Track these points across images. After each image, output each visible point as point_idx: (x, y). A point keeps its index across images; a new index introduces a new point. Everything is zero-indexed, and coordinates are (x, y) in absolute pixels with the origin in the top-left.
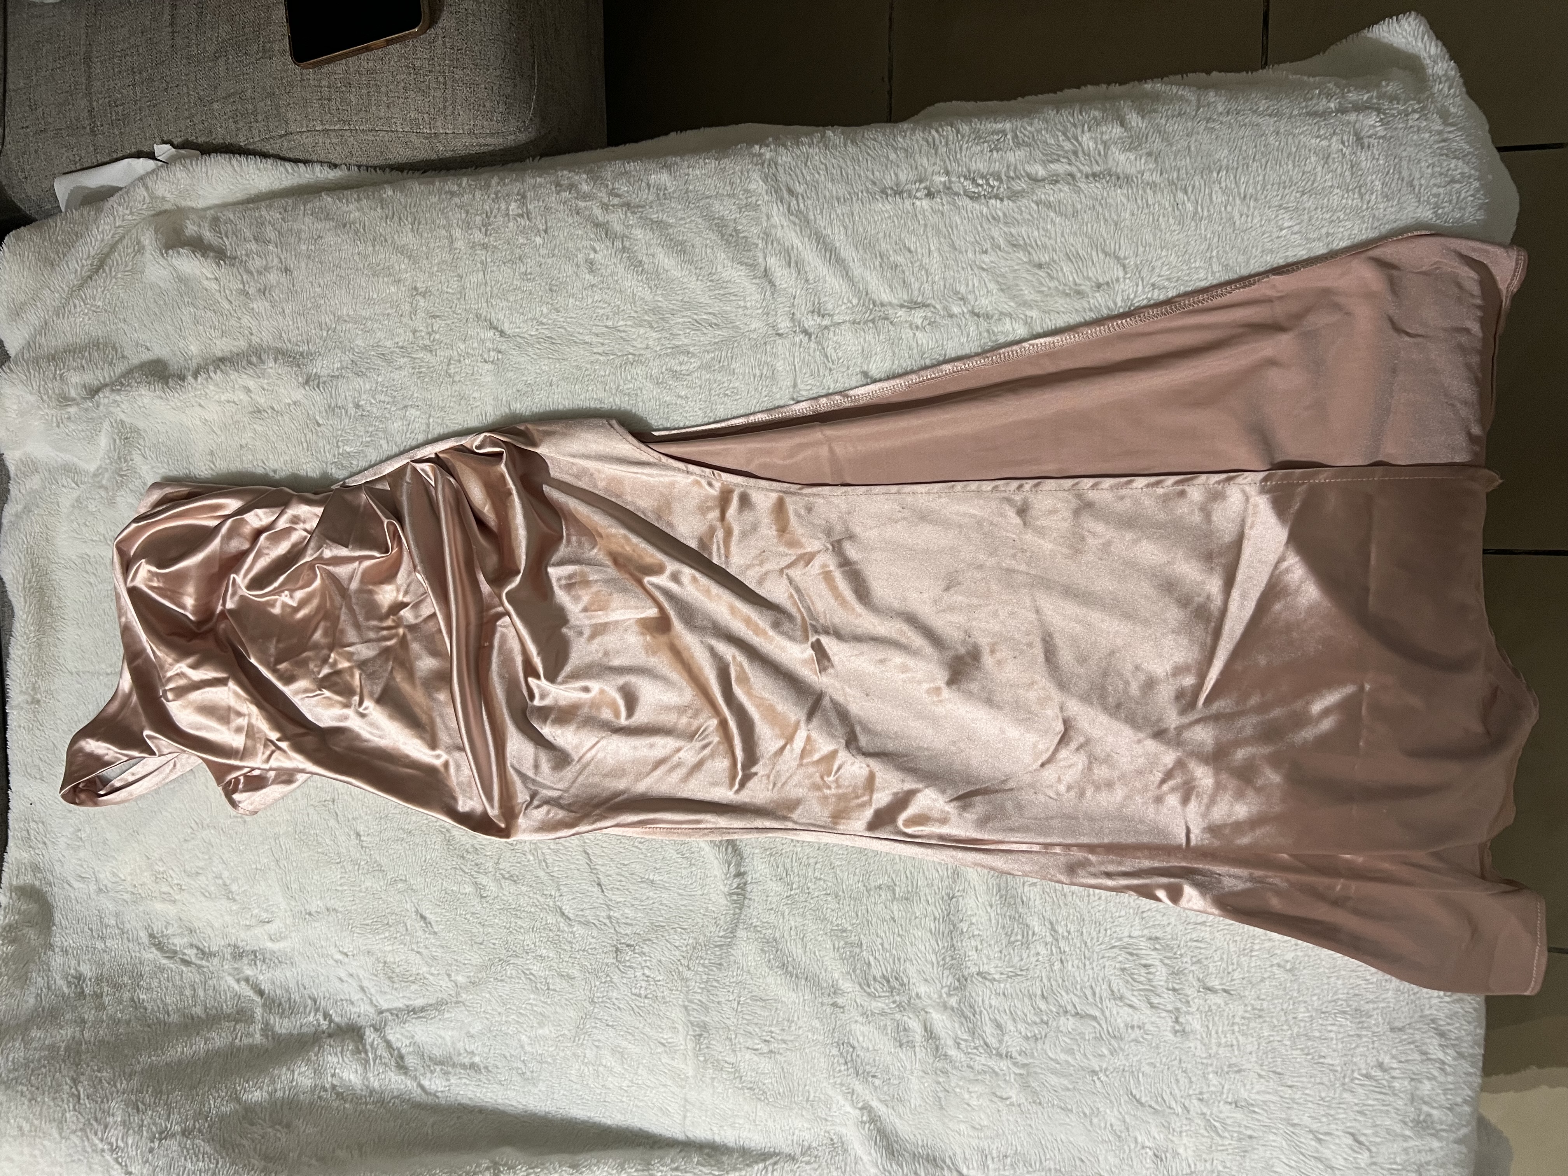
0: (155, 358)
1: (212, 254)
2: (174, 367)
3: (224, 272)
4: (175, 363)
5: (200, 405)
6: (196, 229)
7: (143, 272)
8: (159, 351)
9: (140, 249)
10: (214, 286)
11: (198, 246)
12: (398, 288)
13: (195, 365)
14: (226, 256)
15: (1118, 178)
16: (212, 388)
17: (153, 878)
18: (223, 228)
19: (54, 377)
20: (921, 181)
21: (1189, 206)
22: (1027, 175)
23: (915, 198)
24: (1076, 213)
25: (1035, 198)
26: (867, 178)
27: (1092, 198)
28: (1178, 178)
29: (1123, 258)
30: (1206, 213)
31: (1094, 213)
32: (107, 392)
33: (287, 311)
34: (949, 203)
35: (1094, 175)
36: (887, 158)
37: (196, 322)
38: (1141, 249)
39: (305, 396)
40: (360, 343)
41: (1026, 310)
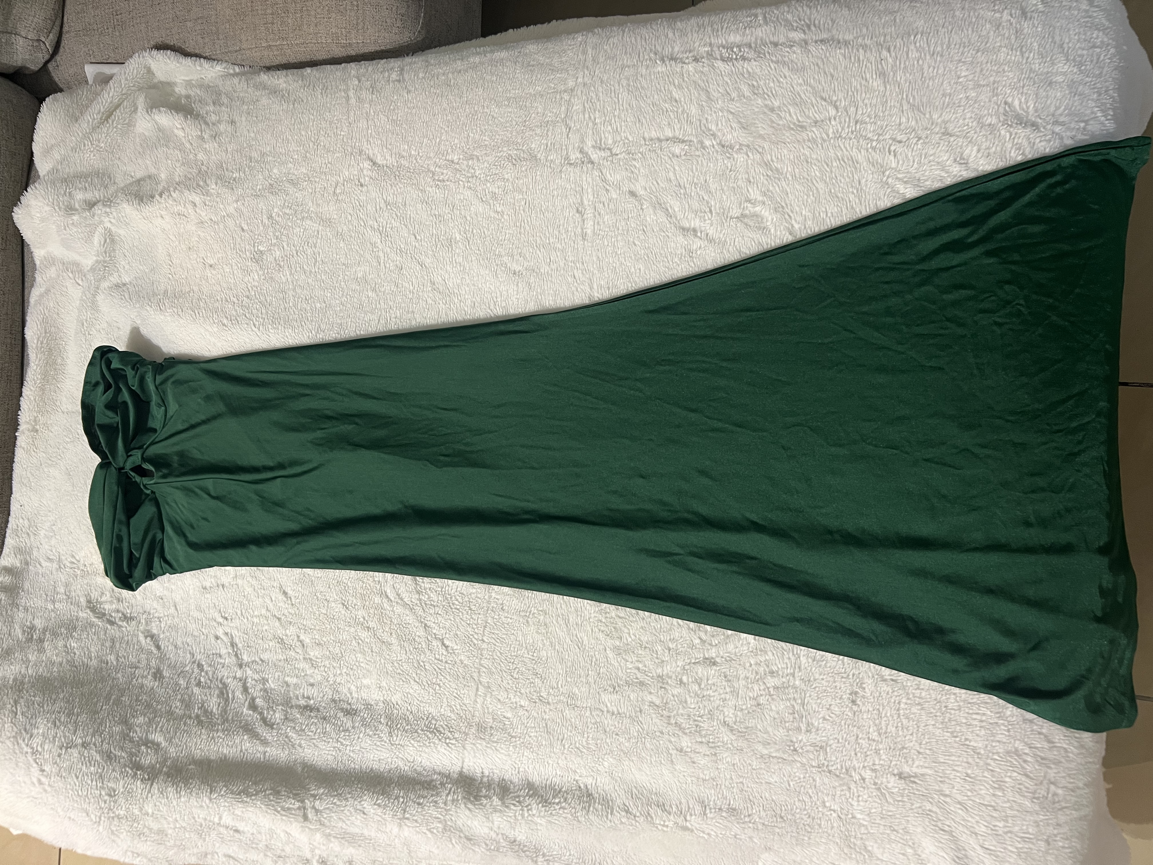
1: (183, 112)
3: (189, 124)
5: (162, 216)
7: (135, 126)
10: (181, 133)
11: (175, 107)
13: (162, 187)
14: (192, 114)
15: (839, 42)
16: (171, 203)
19: (65, 193)
20: (690, 52)
21: (890, 60)
22: (771, 43)
23: (684, 63)
24: (804, 68)
25: (774, 59)
26: (651, 50)
27: (817, 57)
28: (884, 42)
29: (836, 102)
30: (902, 66)
31: (816, 68)
32: (100, 205)
33: (229, 150)
34: (709, 65)
35: (822, 41)
36: (667, 36)
37: (167, 158)
38: (850, 93)
39: (236, 209)
40: (276, 171)
41: (761, 142)
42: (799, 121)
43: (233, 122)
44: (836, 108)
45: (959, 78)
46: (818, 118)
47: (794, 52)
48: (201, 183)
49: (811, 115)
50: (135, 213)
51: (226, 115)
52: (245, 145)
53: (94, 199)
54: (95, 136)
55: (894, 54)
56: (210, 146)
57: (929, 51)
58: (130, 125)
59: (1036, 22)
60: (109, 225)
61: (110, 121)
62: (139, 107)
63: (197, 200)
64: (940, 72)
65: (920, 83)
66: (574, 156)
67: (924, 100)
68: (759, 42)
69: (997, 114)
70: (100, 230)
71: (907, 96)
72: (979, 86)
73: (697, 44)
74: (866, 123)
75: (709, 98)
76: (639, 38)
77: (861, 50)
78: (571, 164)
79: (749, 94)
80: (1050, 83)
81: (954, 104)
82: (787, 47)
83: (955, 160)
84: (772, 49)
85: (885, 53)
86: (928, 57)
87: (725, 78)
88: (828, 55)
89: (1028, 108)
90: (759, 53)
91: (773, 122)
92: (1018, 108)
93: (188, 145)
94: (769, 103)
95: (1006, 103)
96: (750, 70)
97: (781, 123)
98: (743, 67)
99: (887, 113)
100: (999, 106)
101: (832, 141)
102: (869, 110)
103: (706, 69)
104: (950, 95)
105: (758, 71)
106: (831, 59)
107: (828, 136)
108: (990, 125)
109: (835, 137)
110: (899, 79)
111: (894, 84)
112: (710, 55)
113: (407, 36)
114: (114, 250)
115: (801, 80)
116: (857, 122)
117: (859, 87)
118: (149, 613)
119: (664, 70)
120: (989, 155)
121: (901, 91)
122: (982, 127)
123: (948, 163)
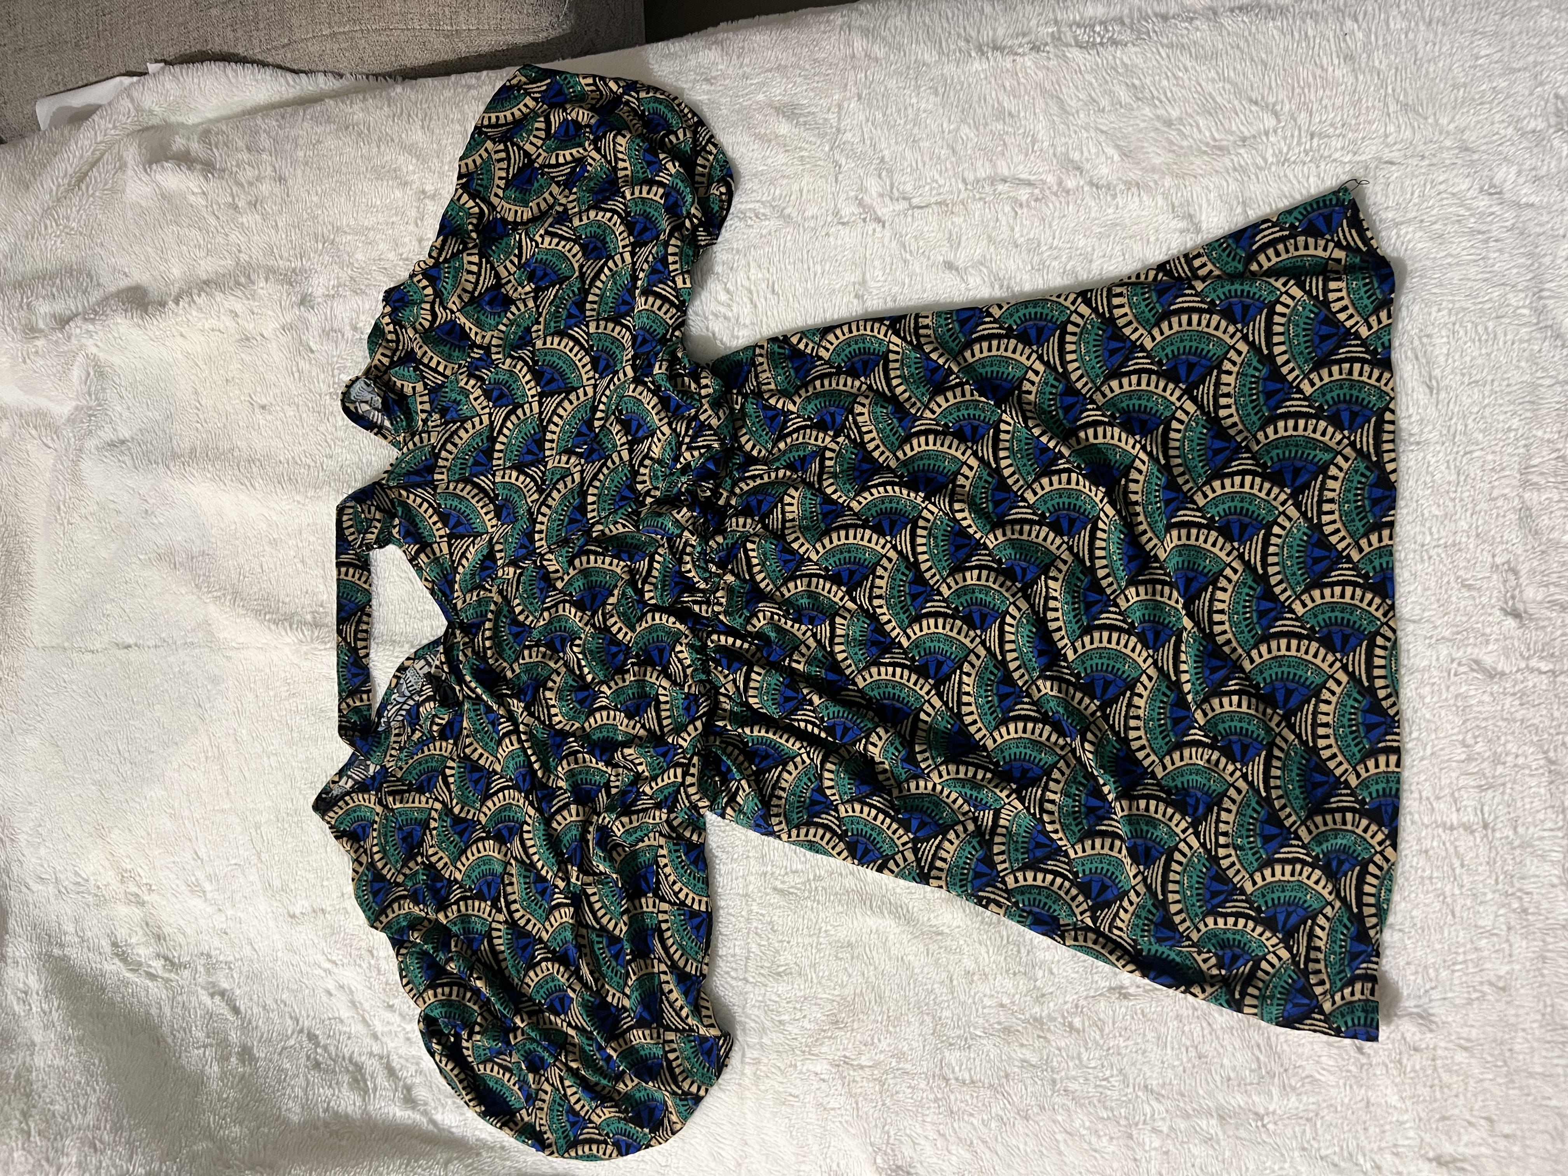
0: (133, 284)
1: (199, 167)
2: (154, 293)
3: (213, 186)
4: (155, 290)
5: (182, 335)
6: (184, 142)
7: (124, 191)
8: (139, 276)
9: (122, 167)
10: (200, 201)
11: (185, 160)
12: (405, 193)
13: (176, 290)
14: (214, 168)
15: (1270, 10)
16: (194, 313)
17: (119, 878)
18: (213, 139)
19: (21, 306)
20: (1024, 35)
21: (1360, 35)
22: (1156, 15)
23: (1016, 54)
24: (1216, 55)
25: (1165, 41)
26: (959, 35)
27: (1236, 34)
28: (1345, 5)
29: (1274, 105)
30: (1380, 42)
31: (1238, 53)
32: (79, 321)
33: (280, 224)
34: (1057, 56)
35: (1241, 9)
36: (982, 12)
37: (180, 242)
38: (1297, 91)
39: (300, 318)
40: (359, 256)
41: (1156, 177)
42: (1215, 140)
43: (281, 179)
44: (1276, 114)
45: (1477, 59)
46: (1247, 134)
47: (1197, 29)
48: (242, 280)
49: (1234, 128)
50: (135, 331)
51: (269, 169)
52: (305, 216)
53: (68, 313)
54: (62, 211)
55: (1364, 25)
56: (250, 219)
57: (1424, 18)
58: (115, 190)
60: (94, 350)
61: (83, 186)
62: (130, 162)
63: (239, 307)
64: (1444, 49)
65: (1414, 68)
66: (848, 210)
67: (1423, 95)
68: (1136, 15)
69: (1545, 116)
70: (80, 359)
71: (1394, 90)
72: (1514, 71)
73: (1034, 22)
74: (1329, 136)
75: (1063, 109)
76: (936, 17)
77: (1309, 21)
78: (843, 224)
79: (1128, 100)
81: (1473, 99)
82: (1183, 21)
83: (1481, 190)
84: (1159, 26)
85: (1349, 23)
86: (1422, 27)
87: (1087, 77)
88: (1254, 29)
90: (1139, 31)
91: (1171, 143)
93: (212, 221)
94: (1163, 112)
95: (1557, 96)
96: (1125, 59)
97: (1185, 143)
98: (1114, 57)
99: (1362, 118)
100: (1547, 102)
101: (1273, 169)
102: (1332, 115)
103: (1053, 63)
104: (1465, 85)
105: (1139, 61)
106: (1260, 37)
107: (1265, 160)
108: (1534, 131)
109: (1278, 162)
110: (1377, 64)
111: (1371, 72)
112: (1057, 39)
113: (545, 19)
114: (103, 389)
115: (1213, 74)
116: (1312, 136)
117: (1311, 79)
118: (209, 956)
119: (985, 66)
120: (1537, 179)
121: (1384, 84)
122: (1522, 135)
123: (1469, 195)
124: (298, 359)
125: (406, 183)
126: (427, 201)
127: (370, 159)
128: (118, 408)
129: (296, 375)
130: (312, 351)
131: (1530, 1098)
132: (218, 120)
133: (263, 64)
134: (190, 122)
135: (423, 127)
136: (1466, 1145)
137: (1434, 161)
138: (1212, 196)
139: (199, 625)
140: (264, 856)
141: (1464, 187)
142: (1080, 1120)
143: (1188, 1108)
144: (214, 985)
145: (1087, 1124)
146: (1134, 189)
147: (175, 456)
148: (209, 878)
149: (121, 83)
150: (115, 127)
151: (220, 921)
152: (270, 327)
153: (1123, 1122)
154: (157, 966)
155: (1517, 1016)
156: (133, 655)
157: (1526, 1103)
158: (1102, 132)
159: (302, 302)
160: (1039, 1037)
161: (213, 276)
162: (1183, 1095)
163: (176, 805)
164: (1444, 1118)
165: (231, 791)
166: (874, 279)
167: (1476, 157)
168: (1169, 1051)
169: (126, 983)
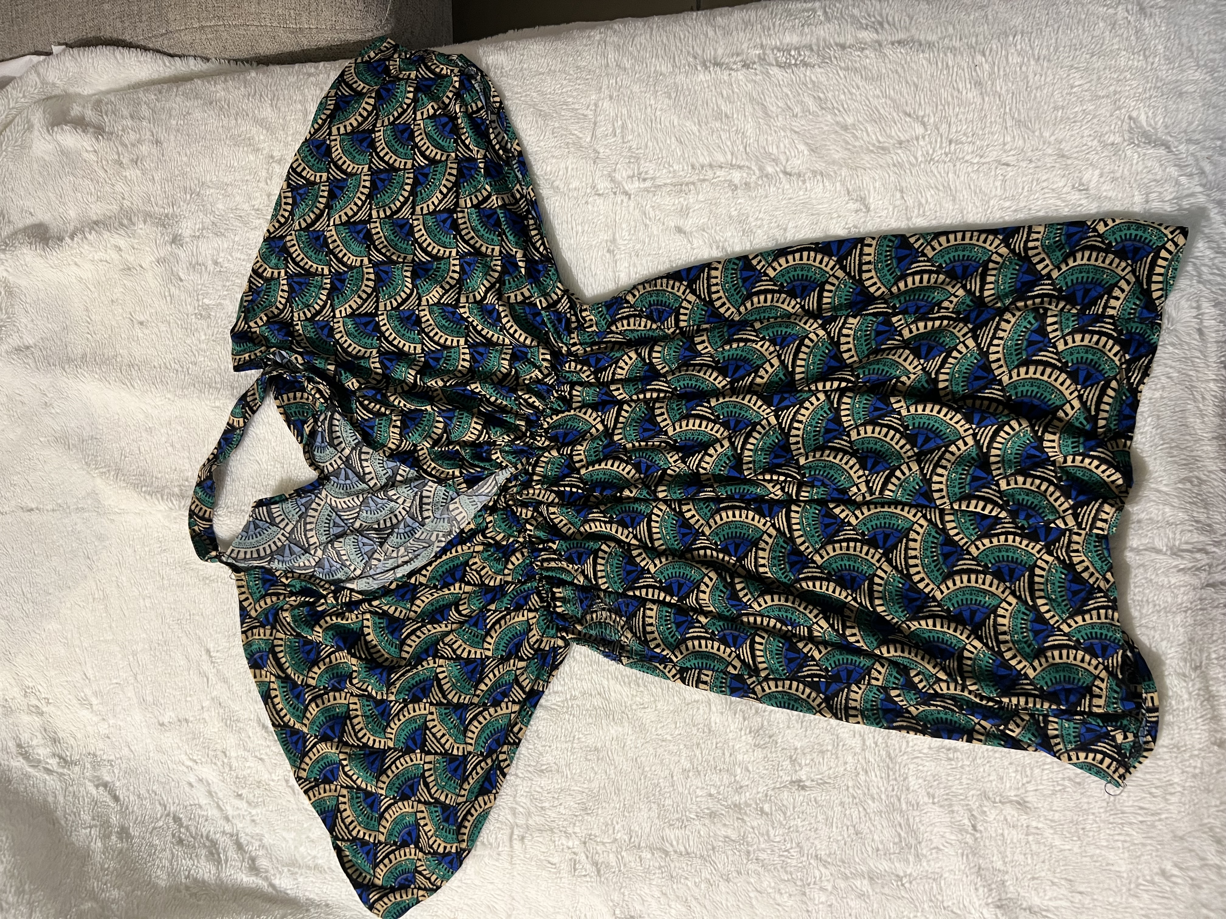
0: (37, 222)
1: (91, 130)
2: (54, 230)
3: (102, 145)
4: (55, 226)
5: (76, 264)
6: (80, 109)
7: (30, 147)
8: (42, 216)
9: (30, 128)
10: (93, 157)
11: (80, 124)
12: (257, 157)
13: (72, 228)
14: (104, 132)
15: (921, 45)
16: (86, 247)
17: (23, 693)
18: (104, 108)
20: (738, 55)
21: (986, 67)
22: (837, 44)
23: (732, 69)
24: (880, 77)
25: (843, 65)
26: (688, 53)
27: (896, 63)
28: (976, 43)
29: (923, 117)
30: (1002, 73)
31: (896, 76)
33: (156, 178)
34: (762, 72)
35: (899, 42)
36: (706, 35)
37: (75, 190)
38: (940, 107)
39: (171, 253)
40: (220, 206)
41: (836, 168)
42: (879, 142)
43: (158, 142)
44: (924, 124)
45: (1072, 87)
46: (902, 138)
47: (867, 57)
48: (125, 222)
49: (893, 134)
50: (39, 260)
51: (148, 133)
52: (177, 172)
55: (990, 59)
56: (132, 173)
57: (1033, 55)
58: (24, 147)
59: (1158, 21)
62: (37, 125)
63: (122, 243)
64: (1048, 80)
65: (1026, 94)
66: (603, 185)
67: (1032, 114)
68: (822, 44)
69: (1121, 131)
71: (1010, 110)
72: (1098, 97)
73: (745, 46)
74: (962, 143)
75: (766, 114)
76: (671, 37)
77: (948, 54)
78: (599, 195)
79: (815, 109)
80: (1181, 94)
81: (1069, 118)
82: (857, 50)
83: (1073, 188)
84: (839, 53)
85: (979, 58)
86: (1032, 62)
87: (785, 90)
88: (908, 58)
89: (1156, 123)
90: (824, 57)
91: (847, 143)
92: (1145, 124)
93: (102, 173)
94: (841, 119)
95: (1130, 118)
96: (814, 78)
97: (857, 144)
98: (805, 76)
99: (987, 130)
100: (1123, 122)
101: (922, 166)
102: (965, 127)
103: (759, 78)
104: (1063, 108)
105: (823, 79)
106: (913, 65)
107: (916, 159)
108: (1113, 144)
109: (926, 161)
110: (998, 89)
111: (994, 95)
112: (762, 59)
113: (371, 22)
114: (12, 305)
115: (878, 92)
116: (950, 142)
117: (950, 99)
118: (95, 755)
119: (708, 78)
120: (1114, 179)
121: (1003, 104)
122: (1104, 147)
123: (1065, 190)
124: (170, 286)
125: (258, 150)
126: (274, 165)
127: (229, 129)
128: (24, 320)
129: (168, 299)
130: (181, 280)
131: (1098, 864)
132: (108, 92)
133: (146, 49)
134: (86, 93)
135: (272, 105)
136: (1050, 899)
137: (1039, 164)
138: (877, 185)
139: (88, 494)
140: (139, 677)
141: (1061, 184)
142: (767, 882)
143: (847, 872)
144: (98, 778)
145: (773, 884)
146: (819, 177)
147: (69, 360)
148: (95, 694)
149: (31, 60)
150: (24, 96)
151: (103, 728)
152: (148, 259)
153: (799, 883)
154: (53, 763)
155: (1088, 803)
156: (34, 516)
157: (1095, 867)
158: (796, 132)
159: (173, 241)
160: (738, 818)
161: (102, 217)
162: (843, 862)
163: (69, 636)
164: (1033, 878)
165: (113, 625)
166: (621, 238)
167: (1069, 162)
168: (834, 829)
169: (28, 777)
